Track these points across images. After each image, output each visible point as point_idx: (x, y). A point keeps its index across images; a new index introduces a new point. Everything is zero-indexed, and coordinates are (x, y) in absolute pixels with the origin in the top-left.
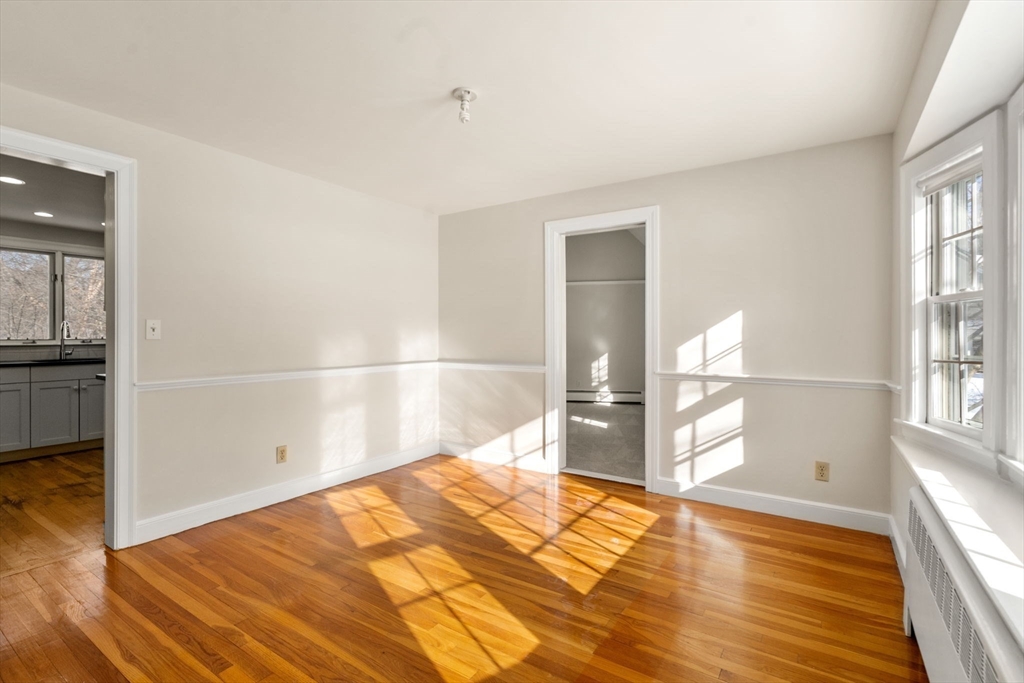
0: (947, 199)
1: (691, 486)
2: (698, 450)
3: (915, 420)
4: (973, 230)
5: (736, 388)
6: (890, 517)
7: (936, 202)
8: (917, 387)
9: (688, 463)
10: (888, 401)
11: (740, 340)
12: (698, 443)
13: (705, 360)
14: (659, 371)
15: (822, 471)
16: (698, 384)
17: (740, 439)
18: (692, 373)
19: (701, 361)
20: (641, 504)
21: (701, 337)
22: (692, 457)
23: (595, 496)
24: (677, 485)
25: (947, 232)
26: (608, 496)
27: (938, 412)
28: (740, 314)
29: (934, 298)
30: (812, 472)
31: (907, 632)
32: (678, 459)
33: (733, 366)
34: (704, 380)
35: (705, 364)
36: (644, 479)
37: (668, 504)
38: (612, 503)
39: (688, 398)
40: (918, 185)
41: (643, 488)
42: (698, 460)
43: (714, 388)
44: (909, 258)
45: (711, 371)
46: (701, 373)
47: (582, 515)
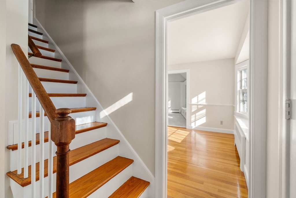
0: (243, 72)
1: (195, 127)
3: (238, 112)
4: (246, 78)
5: (204, 107)
6: (234, 130)
7: (241, 72)
8: (238, 105)
9: (194, 122)
10: (233, 108)
11: (205, 97)
12: (196, 118)
13: (198, 101)
14: (189, 103)
15: (222, 122)
16: (196, 106)
17: (205, 117)
18: (195, 104)
20: (186, 131)
21: (197, 97)
22: (195, 121)
23: (175, 129)
24: (192, 127)
25: (243, 78)
26: (178, 129)
27: (242, 110)
29: (241, 90)
30: (220, 123)
31: (235, 145)
32: (192, 121)
33: (204, 102)
35: (198, 102)
36: (186, 126)
37: (191, 130)
38: (179, 130)
39: (194, 109)
40: (238, 69)
41: (186, 128)
42: (196, 122)
43: (199, 106)
44: (237, 82)
45: (199, 103)
46: (197, 104)
47: (174, 132)
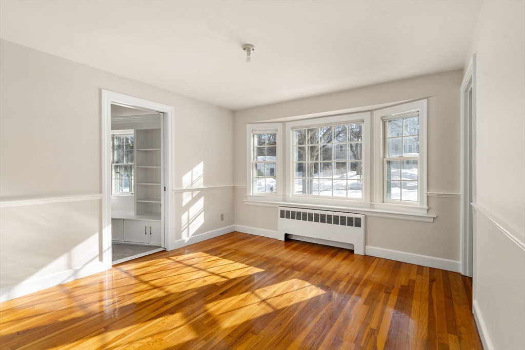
1: (188, 239)
2: (190, 222)
3: (252, 194)
5: (202, 192)
9: (186, 229)
10: (234, 191)
11: (202, 173)
12: (190, 219)
13: (192, 182)
14: (175, 189)
15: (222, 217)
16: (190, 193)
17: (203, 213)
18: (188, 188)
19: (190, 183)
21: (191, 171)
22: (188, 226)
24: (184, 241)
28: (202, 163)
29: (254, 161)
30: (220, 218)
32: (183, 229)
33: (200, 184)
34: (193, 190)
35: (192, 184)
39: (186, 199)
40: (252, 131)
41: (165, 250)
42: (190, 227)
43: (195, 194)
44: (251, 150)
45: (194, 187)
46: (190, 188)
